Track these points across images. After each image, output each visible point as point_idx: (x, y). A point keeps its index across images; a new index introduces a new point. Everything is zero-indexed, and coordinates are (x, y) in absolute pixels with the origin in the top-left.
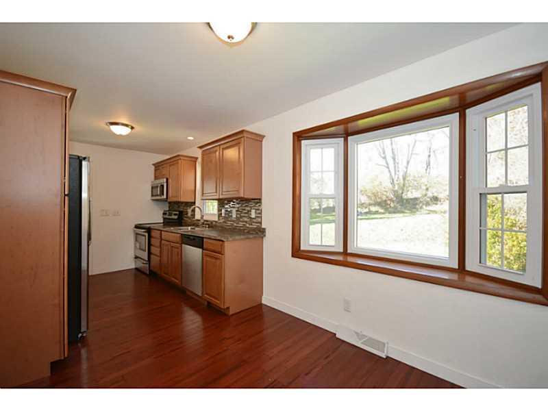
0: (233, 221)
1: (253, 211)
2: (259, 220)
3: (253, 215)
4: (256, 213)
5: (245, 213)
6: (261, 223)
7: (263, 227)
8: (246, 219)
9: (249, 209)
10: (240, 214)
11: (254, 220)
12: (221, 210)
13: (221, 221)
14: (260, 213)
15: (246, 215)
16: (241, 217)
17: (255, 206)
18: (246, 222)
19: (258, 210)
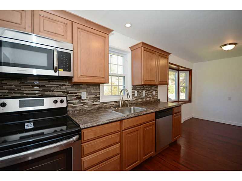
0: (143, 98)
1: (154, 91)
2: (157, 95)
3: (154, 94)
4: (155, 92)
5: (150, 93)
6: (157, 97)
7: (158, 98)
8: (151, 96)
9: (152, 90)
10: (147, 94)
11: (155, 96)
12: (134, 92)
13: (134, 99)
14: (157, 92)
15: (151, 94)
16: (148, 95)
17: (155, 89)
18: (151, 97)
19: (156, 90)
